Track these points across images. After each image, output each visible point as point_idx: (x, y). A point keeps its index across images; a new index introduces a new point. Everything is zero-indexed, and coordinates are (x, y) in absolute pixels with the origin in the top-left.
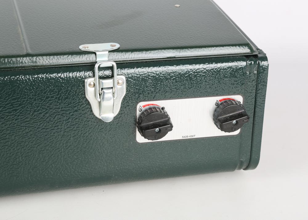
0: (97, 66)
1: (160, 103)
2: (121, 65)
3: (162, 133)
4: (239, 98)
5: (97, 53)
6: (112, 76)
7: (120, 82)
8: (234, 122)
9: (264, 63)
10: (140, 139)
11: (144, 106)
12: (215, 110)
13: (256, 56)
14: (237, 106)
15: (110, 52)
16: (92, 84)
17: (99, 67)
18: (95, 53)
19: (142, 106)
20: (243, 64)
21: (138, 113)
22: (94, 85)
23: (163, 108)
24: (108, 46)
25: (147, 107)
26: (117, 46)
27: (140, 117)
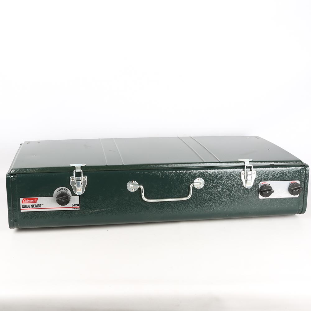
0: (245, 167)
2: (255, 167)
3: (269, 194)
4: (298, 182)
5: (245, 162)
6: (251, 170)
7: (254, 173)
8: (297, 190)
9: (307, 168)
10: (260, 197)
11: (262, 183)
12: (289, 186)
13: (304, 165)
14: (297, 185)
15: (250, 162)
16: (243, 173)
17: (247, 167)
18: (244, 162)
19: (261, 183)
20: (300, 168)
21: (260, 186)
22: (244, 174)
23: (269, 184)
24: (249, 160)
25: (263, 184)
26: (252, 160)
27: (261, 187)
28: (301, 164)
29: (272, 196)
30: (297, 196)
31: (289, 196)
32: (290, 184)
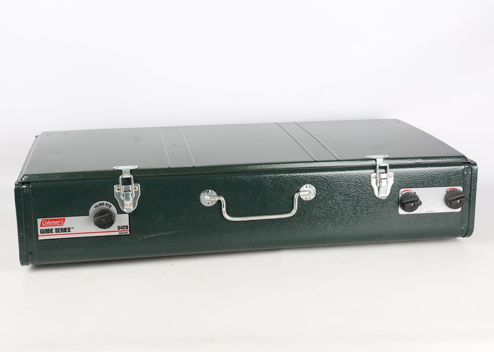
0: (378, 166)
1: (413, 190)
2: (392, 167)
3: (415, 207)
4: (460, 188)
5: (377, 160)
6: (386, 172)
7: (390, 176)
8: (458, 201)
9: (475, 167)
10: (401, 212)
11: (404, 191)
12: (446, 195)
13: (469, 163)
14: (459, 193)
15: (384, 159)
16: (375, 177)
18: (375, 160)
20: (463, 167)
21: (400, 195)
22: (376, 177)
23: (415, 193)
24: (383, 156)
25: (405, 192)
26: (387, 156)
27: (401, 197)
28: (464, 161)
29: (420, 210)
30: (459, 210)
31: (446, 209)
32: (448, 192)
